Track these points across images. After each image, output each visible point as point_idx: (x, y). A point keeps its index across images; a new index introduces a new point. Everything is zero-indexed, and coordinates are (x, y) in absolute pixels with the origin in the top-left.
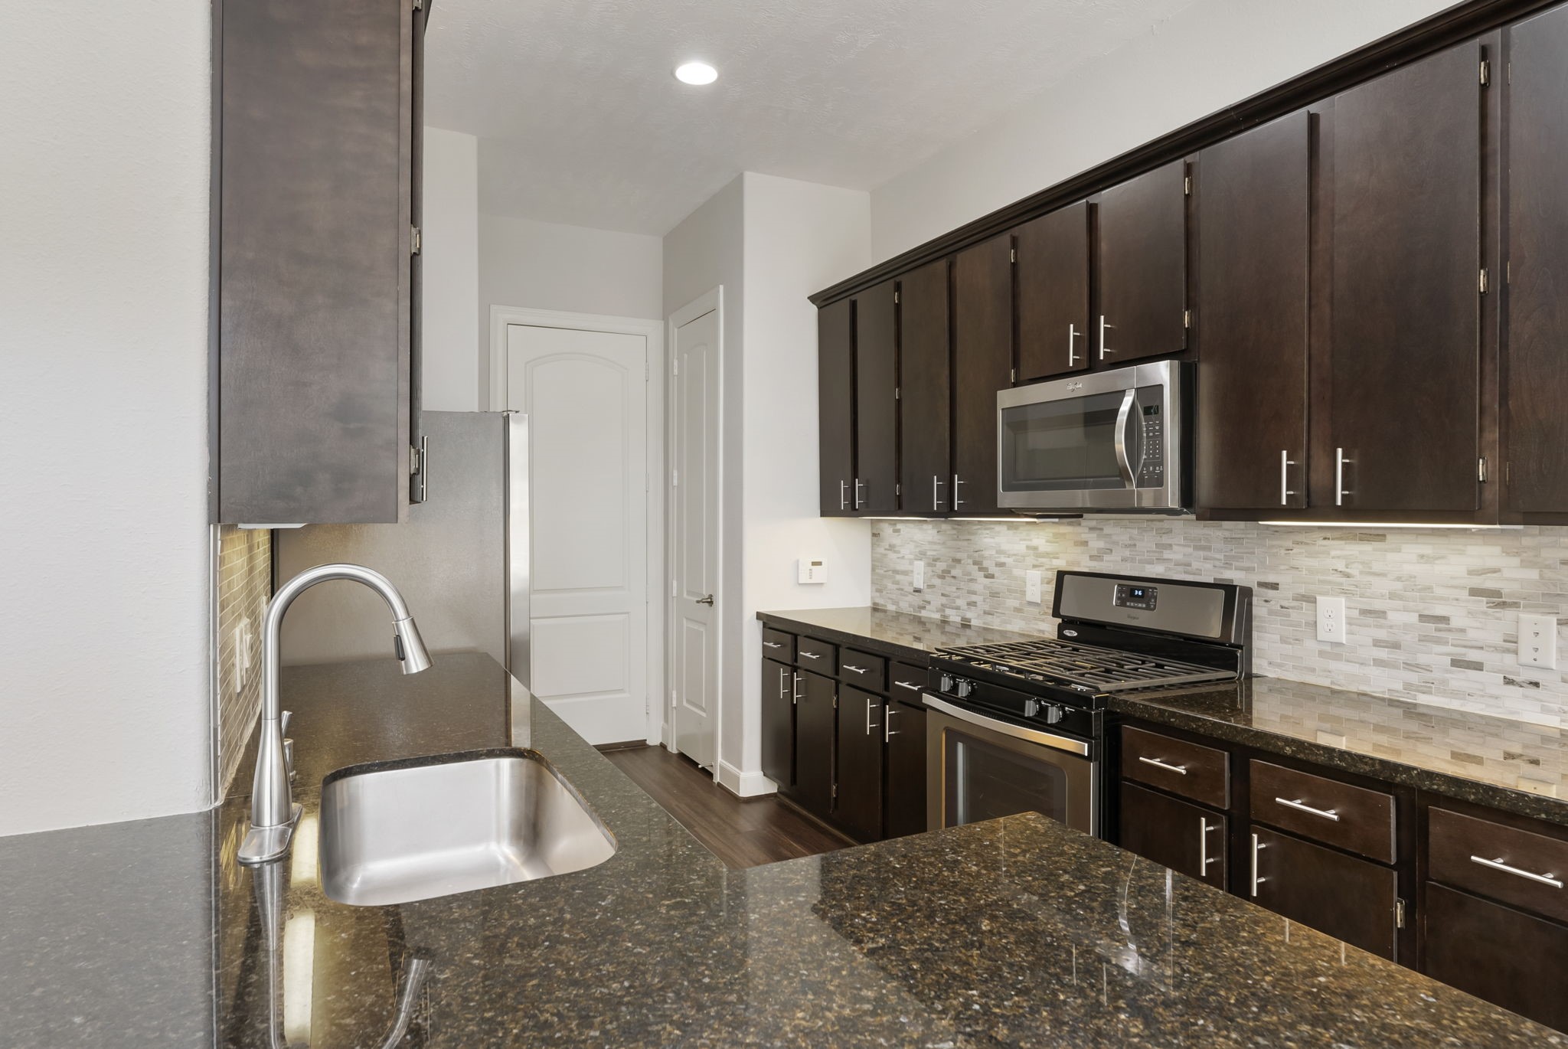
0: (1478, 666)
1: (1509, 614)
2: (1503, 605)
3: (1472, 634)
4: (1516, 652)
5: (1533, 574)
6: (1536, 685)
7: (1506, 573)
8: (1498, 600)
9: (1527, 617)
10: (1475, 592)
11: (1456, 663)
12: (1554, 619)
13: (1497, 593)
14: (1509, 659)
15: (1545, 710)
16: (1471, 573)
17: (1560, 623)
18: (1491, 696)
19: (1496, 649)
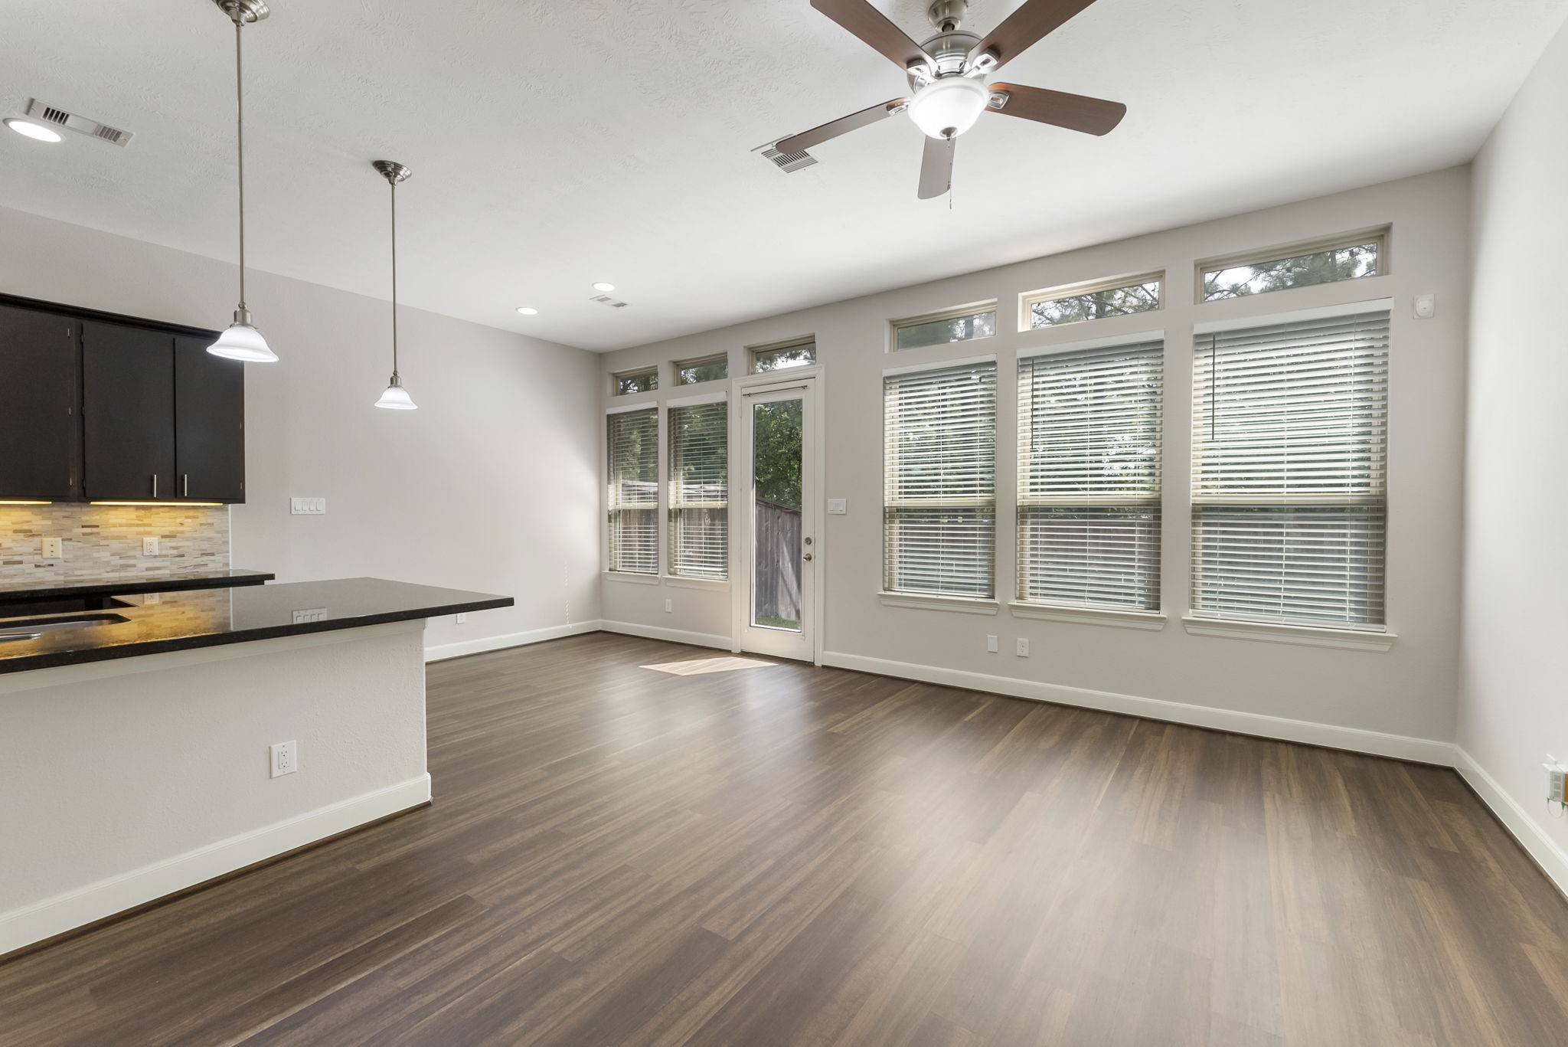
0: (20, 562)
1: (36, 539)
2: (34, 535)
3: (15, 549)
4: (41, 554)
5: (49, 522)
6: (52, 565)
7: (34, 523)
8: (30, 534)
9: (47, 541)
10: (16, 531)
11: (5, 563)
12: (60, 539)
13: (30, 531)
14: (37, 557)
15: (57, 574)
16: (13, 523)
17: (63, 540)
18: (28, 574)
19: (30, 554)
